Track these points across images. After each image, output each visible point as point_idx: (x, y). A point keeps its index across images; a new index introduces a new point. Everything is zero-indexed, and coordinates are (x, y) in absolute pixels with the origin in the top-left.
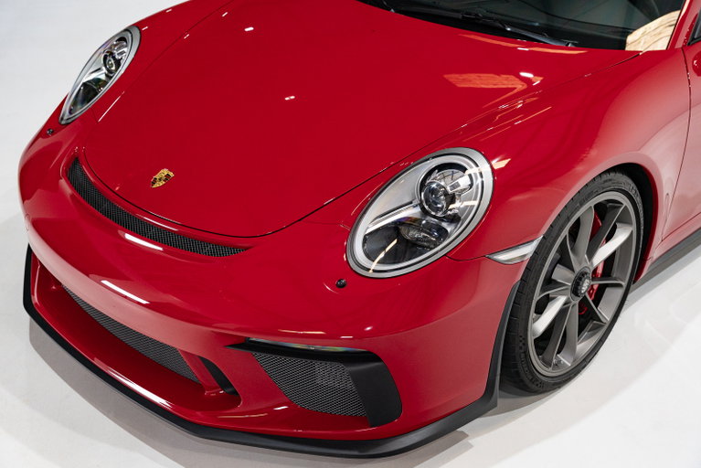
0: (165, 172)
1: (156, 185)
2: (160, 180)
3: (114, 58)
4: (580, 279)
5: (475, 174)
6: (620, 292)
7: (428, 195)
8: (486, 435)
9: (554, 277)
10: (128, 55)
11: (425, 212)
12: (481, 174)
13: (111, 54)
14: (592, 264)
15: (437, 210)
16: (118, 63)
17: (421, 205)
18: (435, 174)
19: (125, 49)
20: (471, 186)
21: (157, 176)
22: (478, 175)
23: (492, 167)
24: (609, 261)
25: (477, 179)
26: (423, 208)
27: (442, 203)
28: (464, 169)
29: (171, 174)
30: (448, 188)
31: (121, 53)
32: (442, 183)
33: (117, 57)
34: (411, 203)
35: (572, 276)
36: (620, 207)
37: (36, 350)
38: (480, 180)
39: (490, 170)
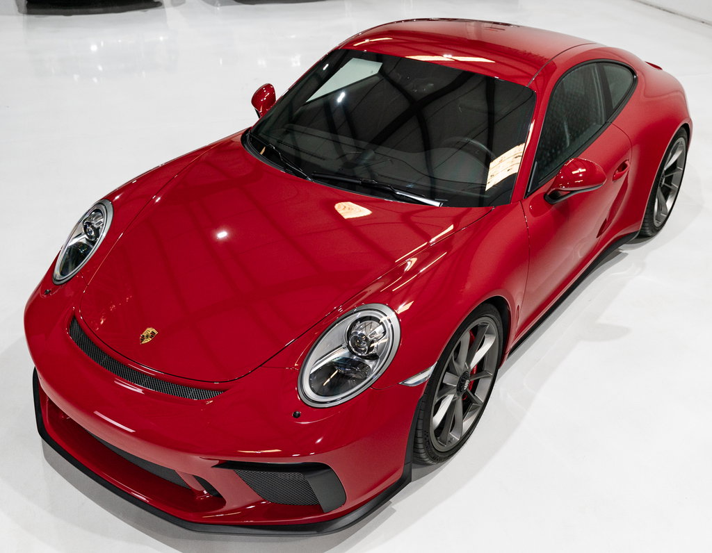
0: (150, 330)
1: (145, 341)
2: (147, 337)
3: (92, 227)
4: (463, 381)
5: (385, 321)
6: (490, 381)
7: (354, 341)
8: (404, 501)
9: (444, 382)
10: (105, 224)
11: (352, 353)
12: (389, 320)
13: (89, 224)
14: (470, 368)
15: (361, 351)
16: (97, 231)
17: (348, 346)
18: (358, 325)
19: (102, 220)
20: (385, 333)
21: (145, 334)
22: (388, 321)
23: (396, 314)
24: (481, 364)
25: (387, 324)
26: (351, 351)
27: (365, 346)
28: (378, 320)
29: (156, 332)
30: (368, 337)
31: (100, 223)
32: (364, 332)
33: (95, 226)
34: (341, 346)
35: (457, 379)
36: (487, 326)
37: (51, 465)
38: (389, 324)
39: (395, 316)
